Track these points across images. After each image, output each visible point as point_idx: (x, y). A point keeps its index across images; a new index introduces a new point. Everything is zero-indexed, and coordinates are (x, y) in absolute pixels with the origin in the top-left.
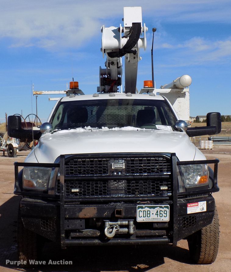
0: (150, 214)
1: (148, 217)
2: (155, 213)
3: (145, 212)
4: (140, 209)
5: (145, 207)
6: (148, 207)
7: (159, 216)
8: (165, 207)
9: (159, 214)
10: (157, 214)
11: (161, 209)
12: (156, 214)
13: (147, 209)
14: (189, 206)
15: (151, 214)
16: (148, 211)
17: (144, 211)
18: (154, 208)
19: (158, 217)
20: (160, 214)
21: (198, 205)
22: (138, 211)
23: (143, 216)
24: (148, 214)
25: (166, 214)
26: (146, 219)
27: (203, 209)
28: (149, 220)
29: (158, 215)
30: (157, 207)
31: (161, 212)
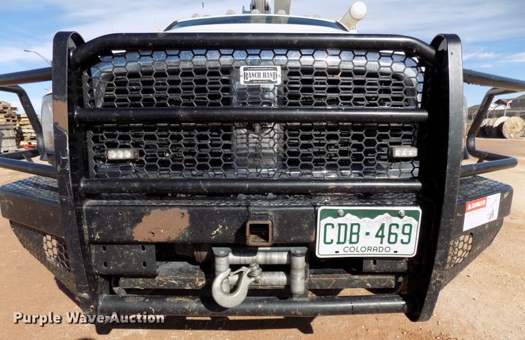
0: (358, 234)
1: (351, 243)
2: (374, 232)
3: (343, 228)
4: (329, 220)
5: (346, 212)
6: (353, 212)
7: (385, 239)
8: (408, 213)
9: (386, 233)
10: (380, 234)
11: (396, 220)
12: (377, 236)
13: (350, 219)
15: (362, 233)
16: (352, 225)
17: (340, 225)
18: (372, 215)
19: (382, 243)
20: (390, 233)
22: (321, 223)
23: (336, 240)
24: (352, 233)
25: (409, 234)
26: (346, 250)
28: (355, 252)
29: (382, 236)
30: (382, 212)
31: (394, 229)
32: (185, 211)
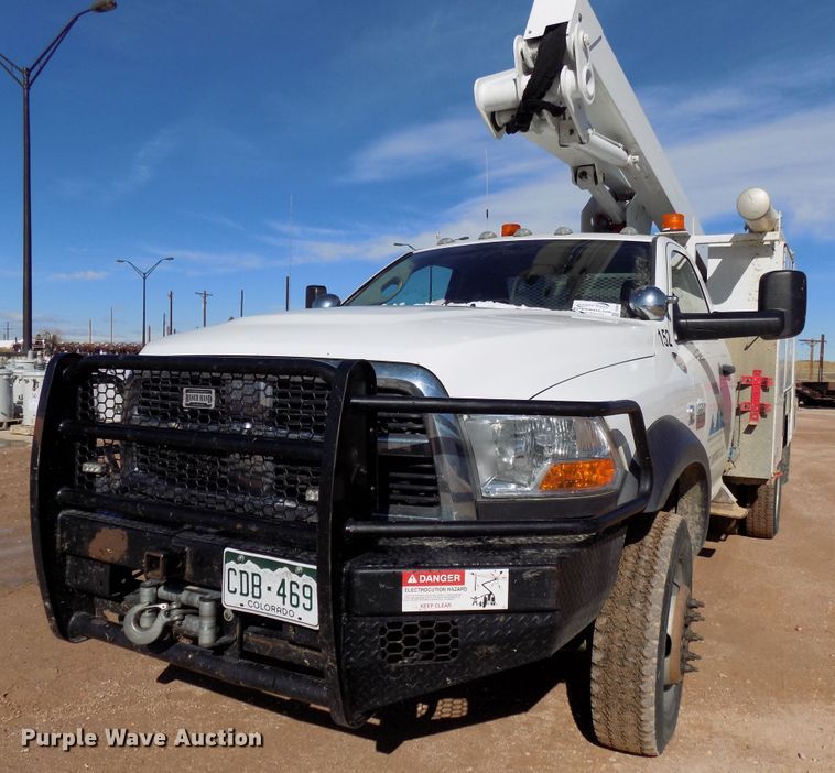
0: (259, 586)
1: (254, 596)
2: (275, 587)
3: (244, 575)
4: (231, 564)
5: (247, 558)
6: (255, 560)
7: (287, 599)
8: (306, 571)
9: (288, 593)
10: (281, 592)
11: (295, 577)
12: (279, 593)
13: (251, 567)
14: (412, 580)
15: (264, 588)
16: (254, 574)
17: (242, 572)
18: (274, 566)
19: (284, 603)
20: (292, 594)
21: (462, 582)
22: (226, 567)
23: (239, 591)
24: (254, 586)
25: (310, 598)
26: (251, 604)
27: (490, 598)
28: (259, 609)
29: (284, 595)
30: (282, 565)
31: (295, 590)
32: (125, 533)
